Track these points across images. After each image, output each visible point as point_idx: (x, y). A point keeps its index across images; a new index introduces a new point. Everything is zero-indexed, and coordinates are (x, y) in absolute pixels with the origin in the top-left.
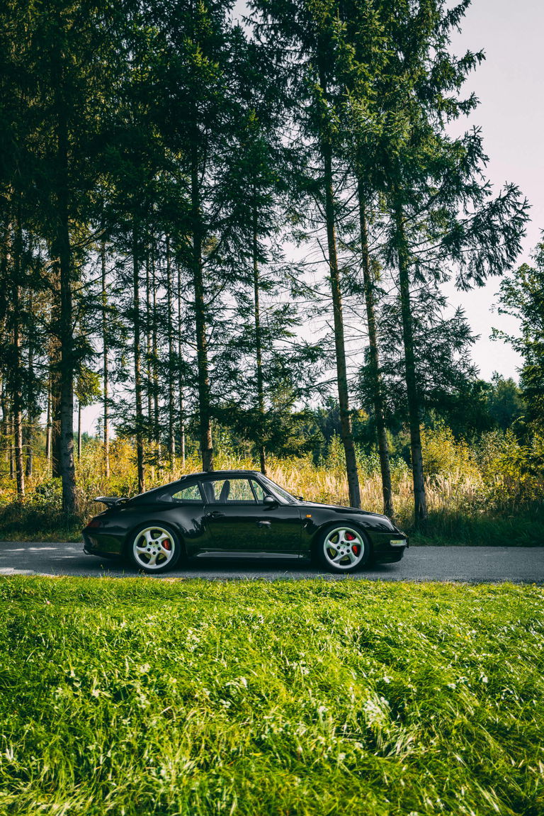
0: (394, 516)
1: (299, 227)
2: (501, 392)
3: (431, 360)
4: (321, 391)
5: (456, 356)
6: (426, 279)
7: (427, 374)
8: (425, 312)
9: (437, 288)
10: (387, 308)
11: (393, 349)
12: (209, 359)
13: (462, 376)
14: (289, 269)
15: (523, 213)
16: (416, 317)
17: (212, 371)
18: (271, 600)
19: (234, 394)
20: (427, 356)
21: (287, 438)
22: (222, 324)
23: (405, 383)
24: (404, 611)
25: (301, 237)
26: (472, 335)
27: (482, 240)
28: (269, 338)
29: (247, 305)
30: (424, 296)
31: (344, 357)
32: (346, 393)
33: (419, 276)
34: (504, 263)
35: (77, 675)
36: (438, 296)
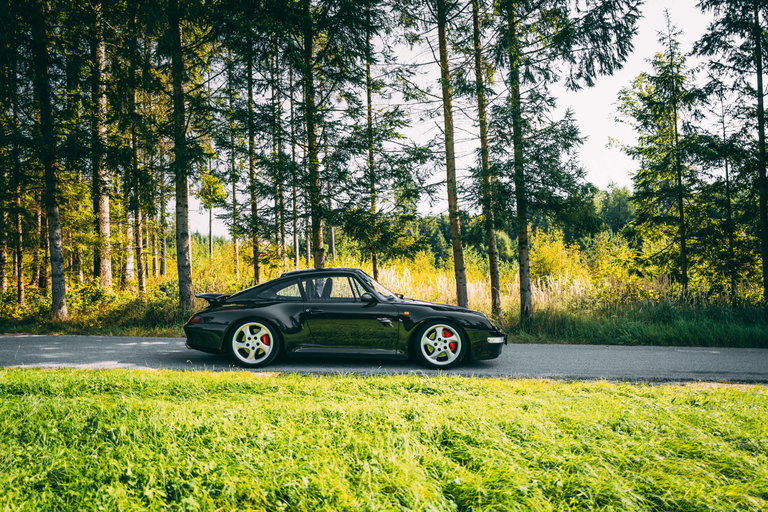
0: (501, 315)
1: (412, 30)
2: (616, 199)
3: (539, 161)
4: (430, 192)
5: (564, 158)
6: (536, 79)
7: (535, 175)
8: (535, 113)
9: (546, 88)
10: (496, 109)
11: (501, 150)
12: (320, 161)
13: (569, 177)
14: (401, 71)
15: (636, 10)
16: (525, 118)
17: (322, 172)
18: (361, 395)
19: (344, 194)
20: (536, 157)
21: (396, 239)
22: (332, 125)
23: (513, 185)
24: (491, 408)
25: (414, 39)
26: (580, 136)
27: (593, 39)
28: (379, 139)
29: (356, 106)
30: (534, 96)
31: (453, 158)
32: (455, 195)
33: (529, 76)
34: (615, 63)
35: (134, 472)
36: (548, 97)
